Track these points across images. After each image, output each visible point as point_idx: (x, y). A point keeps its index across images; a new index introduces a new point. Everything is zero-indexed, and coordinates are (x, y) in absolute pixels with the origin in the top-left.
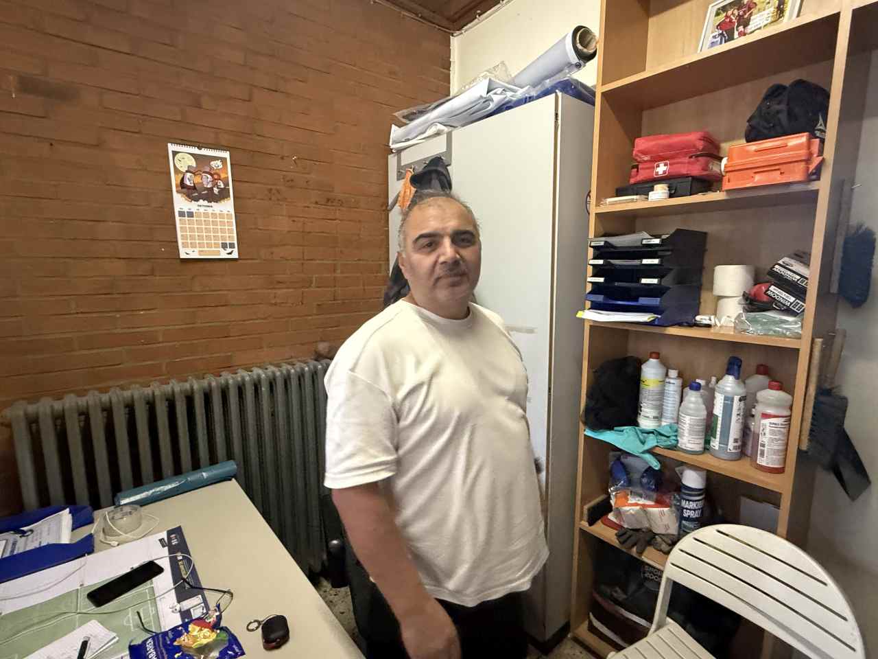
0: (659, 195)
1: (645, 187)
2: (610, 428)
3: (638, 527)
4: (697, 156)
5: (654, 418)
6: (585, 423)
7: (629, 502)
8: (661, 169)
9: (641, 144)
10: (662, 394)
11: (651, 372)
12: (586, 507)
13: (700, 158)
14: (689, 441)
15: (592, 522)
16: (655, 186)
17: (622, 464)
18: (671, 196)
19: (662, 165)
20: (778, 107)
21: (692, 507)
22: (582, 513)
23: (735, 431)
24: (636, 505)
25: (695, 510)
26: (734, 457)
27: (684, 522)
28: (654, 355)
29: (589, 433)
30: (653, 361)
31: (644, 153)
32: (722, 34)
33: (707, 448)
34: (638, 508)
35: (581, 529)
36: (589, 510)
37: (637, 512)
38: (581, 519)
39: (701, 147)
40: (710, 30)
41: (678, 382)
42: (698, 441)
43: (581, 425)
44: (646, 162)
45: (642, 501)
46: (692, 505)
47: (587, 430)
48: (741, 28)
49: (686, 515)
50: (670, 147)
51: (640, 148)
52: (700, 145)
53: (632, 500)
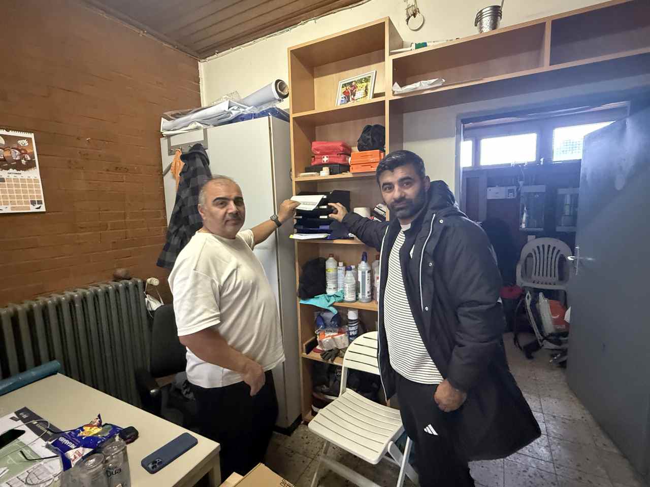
0: (325, 173)
1: (318, 168)
2: (313, 297)
3: (331, 348)
4: (340, 154)
5: (334, 288)
6: (300, 297)
7: (326, 336)
8: (325, 159)
9: (315, 145)
10: (336, 276)
11: (330, 265)
12: (304, 345)
13: (342, 156)
14: (349, 297)
15: (308, 352)
16: (324, 168)
17: (321, 317)
18: (331, 174)
19: (325, 157)
20: (368, 137)
21: (353, 329)
22: (302, 348)
23: (367, 289)
24: (329, 336)
25: (354, 331)
26: (368, 301)
27: (350, 338)
28: (331, 256)
29: (302, 302)
30: (331, 258)
31: (318, 150)
32: (345, 97)
33: (357, 299)
34: (330, 338)
35: (303, 357)
36: (306, 345)
37: (330, 340)
38: (302, 352)
39: (342, 150)
40: (340, 94)
41: (344, 268)
42: (353, 296)
43: (298, 298)
44: (318, 154)
45: (332, 334)
46: (353, 328)
47: (301, 300)
48: (352, 96)
49: (351, 334)
50: (328, 148)
51: (315, 147)
52: (341, 148)
53: (327, 335)
